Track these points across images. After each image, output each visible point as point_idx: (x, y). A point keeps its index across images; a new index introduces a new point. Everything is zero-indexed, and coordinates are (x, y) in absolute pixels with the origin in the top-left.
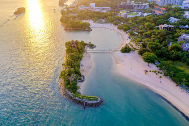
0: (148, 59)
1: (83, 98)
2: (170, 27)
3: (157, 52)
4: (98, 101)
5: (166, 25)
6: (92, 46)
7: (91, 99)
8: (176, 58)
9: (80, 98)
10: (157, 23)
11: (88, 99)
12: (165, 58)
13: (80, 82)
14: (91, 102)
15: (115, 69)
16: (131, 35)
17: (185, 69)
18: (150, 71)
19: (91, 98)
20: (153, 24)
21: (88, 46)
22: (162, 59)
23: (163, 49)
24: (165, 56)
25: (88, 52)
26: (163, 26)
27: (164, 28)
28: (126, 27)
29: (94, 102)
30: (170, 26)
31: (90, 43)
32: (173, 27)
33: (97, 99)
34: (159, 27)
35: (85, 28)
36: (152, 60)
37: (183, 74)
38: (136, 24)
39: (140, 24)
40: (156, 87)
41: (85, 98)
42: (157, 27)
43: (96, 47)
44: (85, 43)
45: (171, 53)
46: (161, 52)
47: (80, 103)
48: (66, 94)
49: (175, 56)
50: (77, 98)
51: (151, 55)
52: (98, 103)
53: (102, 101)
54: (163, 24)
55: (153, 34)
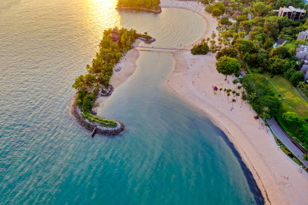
0: (223, 68)
1: (94, 121)
2: (298, 13)
3: (247, 57)
4: (116, 129)
5: (292, 9)
6: (148, 39)
7: (106, 124)
8: (277, 70)
9: (90, 120)
10: (277, 4)
11: (101, 123)
12: (260, 69)
13: (103, 96)
14: (105, 128)
15: (168, 81)
16: (223, 23)
17: (285, 92)
18: (221, 89)
19: (107, 122)
20: (269, 6)
21: (142, 38)
22: (255, 70)
23: (262, 52)
24: (260, 64)
25: (137, 48)
26: (285, 10)
27: (285, 13)
28: (218, 9)
29: (110, 129)
30: (298, 10)
31: (146, 33)
32: (303, 14)
33: (115, 125)
34: (278, 11)
35: (150, 8)
36: (229, 71)
37: (270, 99)
38: (241, 4)
39: (250, 5)
40: (220, 117)
41: (97, 120)
42: (274, 10)
43: (154, 40)
44: (137, 33)
45: (271, 60)
46: (256, 58)
47: (88, 127)
48: (75, 113)
49: (276, 68)
50: (87, 121)
51: (230, 61)
52: (115, 131)
53: (122, 129)
54: (288, 7)
55: (259, 23)
